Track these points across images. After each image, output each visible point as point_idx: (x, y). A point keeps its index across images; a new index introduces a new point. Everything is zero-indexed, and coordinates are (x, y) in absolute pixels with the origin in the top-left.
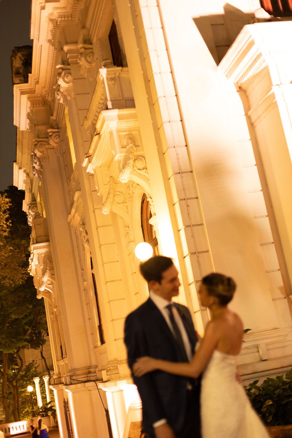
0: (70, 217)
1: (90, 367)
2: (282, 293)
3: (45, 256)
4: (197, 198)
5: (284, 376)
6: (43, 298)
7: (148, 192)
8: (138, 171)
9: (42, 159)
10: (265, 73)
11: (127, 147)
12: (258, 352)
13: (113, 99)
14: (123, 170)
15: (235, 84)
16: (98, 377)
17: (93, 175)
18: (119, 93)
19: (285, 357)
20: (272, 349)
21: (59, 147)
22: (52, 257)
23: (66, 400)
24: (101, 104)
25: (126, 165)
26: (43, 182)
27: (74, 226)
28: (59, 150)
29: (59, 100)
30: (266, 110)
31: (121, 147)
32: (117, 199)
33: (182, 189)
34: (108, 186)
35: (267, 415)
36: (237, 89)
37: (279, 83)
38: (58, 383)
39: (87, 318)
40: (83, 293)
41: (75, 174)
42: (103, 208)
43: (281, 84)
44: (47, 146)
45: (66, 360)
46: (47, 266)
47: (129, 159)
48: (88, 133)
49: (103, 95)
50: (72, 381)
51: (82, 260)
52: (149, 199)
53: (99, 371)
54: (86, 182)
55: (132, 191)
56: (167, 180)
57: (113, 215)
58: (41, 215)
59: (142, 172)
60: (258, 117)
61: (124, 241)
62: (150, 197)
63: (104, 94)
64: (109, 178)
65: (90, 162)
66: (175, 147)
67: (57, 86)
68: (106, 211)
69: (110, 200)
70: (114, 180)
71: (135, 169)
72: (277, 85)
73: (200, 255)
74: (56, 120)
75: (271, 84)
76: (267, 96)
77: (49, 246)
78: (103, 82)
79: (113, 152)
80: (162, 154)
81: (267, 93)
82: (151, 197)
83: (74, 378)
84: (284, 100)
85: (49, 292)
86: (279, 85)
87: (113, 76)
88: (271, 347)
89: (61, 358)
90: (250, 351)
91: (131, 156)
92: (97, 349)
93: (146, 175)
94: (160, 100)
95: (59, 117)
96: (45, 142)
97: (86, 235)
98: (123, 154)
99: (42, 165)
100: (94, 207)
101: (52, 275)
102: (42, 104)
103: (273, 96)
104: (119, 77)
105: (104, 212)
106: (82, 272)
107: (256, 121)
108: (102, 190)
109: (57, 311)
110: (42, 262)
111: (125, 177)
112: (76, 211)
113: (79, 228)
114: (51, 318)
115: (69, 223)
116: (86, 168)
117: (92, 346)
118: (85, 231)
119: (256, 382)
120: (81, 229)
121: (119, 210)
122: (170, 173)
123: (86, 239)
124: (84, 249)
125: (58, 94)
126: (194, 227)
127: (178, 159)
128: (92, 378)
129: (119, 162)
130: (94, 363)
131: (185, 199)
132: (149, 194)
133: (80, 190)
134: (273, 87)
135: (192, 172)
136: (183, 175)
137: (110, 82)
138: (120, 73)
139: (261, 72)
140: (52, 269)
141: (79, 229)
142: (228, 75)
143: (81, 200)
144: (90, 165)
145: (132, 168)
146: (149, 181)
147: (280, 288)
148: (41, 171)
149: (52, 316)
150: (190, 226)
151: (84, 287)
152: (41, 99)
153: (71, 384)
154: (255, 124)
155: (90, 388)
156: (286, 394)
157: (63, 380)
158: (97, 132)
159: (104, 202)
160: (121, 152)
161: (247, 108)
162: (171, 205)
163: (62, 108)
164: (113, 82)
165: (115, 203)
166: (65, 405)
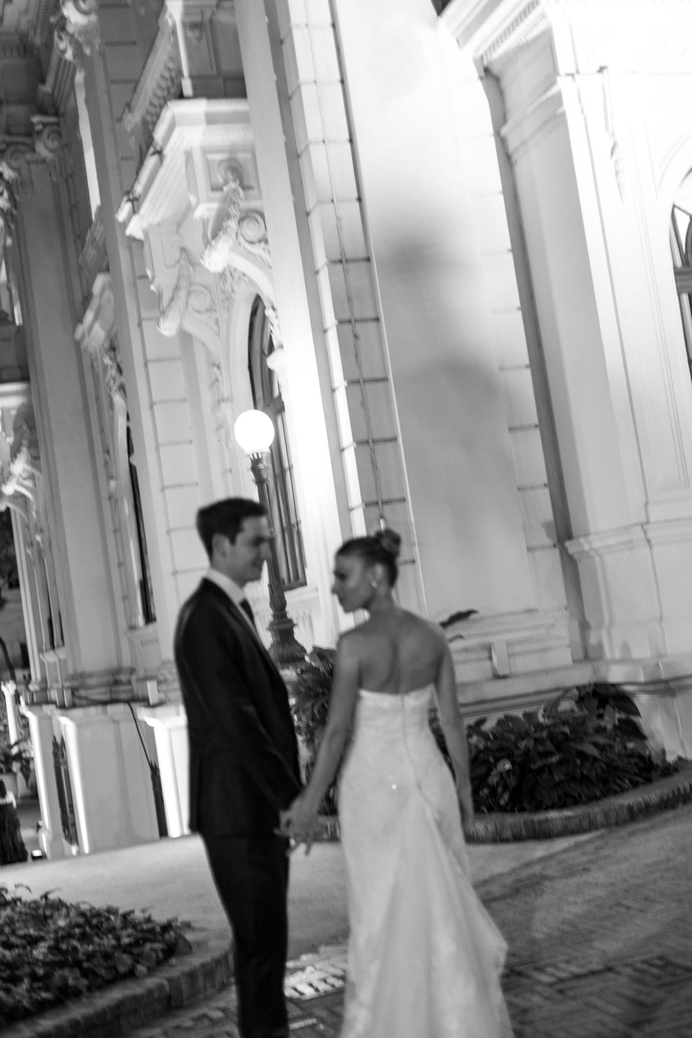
0: (81, 329)
1: (118, 671)
2: (549, 534)
3: (17, 416)
4: (377, 319)
5: (540, 713)
6: (8, 510)
7: (267, 294)
8: (248, 246)
9: (18, 188)
10: (544, 44)
11: (225, 189)
12: (490, 658)
13: (195, 74)
14: (213, 242)
15: (475, 61)
16: (136, 693)
17: (140, 242)
18: (210, 60)
19: (546, 672)
20: (520, 654)
21: (57, 161)
22: (36, 418)
23: (59, 741)
24: (166, 79)
25: (220, 230)
26: (18, 241)
27: (91, 349)
28: (57, 166)
29: (64, 52)
30: (540, 128)
31: (210, 188)
32: (195, 302)
33: (344, 299)
34: (175, 272)
35: (500, 790)
36: (479, 73)
37: (573, 70)
38: (40, 701)
39: (114, 560)
40: (106, 505)
41: (97, 231)
42: (161, 320)
43: (578, 72)
44: (29, 156)
45: (62, 653)
46: (22, 437)
47: (228, 216)
48: (133, 143)
49: (171, 59)
50: (77, 701)
51: (106, 431)
52: (269, 312)
53: (138, 680)
54: (124, 256)
55: (232, 287)
56: (311, 273)
57: (185, 338)
58: (10, 318)
59: (258, 250)
60: (524, 143)
61: (207, 398)
62: (274, 309)
63: (175, 58)
64: (178, 252)
65: (135, 211)
66: (335, 201)
67: (57, 17)
68: (168, 328)
69: (180, 303)
70: (188, 258)
71: (241, 239)
72: (567, 75)
73: (378, 447)
74: (52, 95)
75: (555, 72)
76: (544, 97)
77: (27, 393)
78: (174, 32)
79: (193, 199)
80: (302, 214)
81: (545, 91)
82: (275, 306)
83: (82, 693)
84: (582, 111)
85: (23, 496)
86: (572, 75)
87: (197, 18)
88: (517, 649)
89: (49, 646)
90: (473, 656)
91: (233, 211)
92: (135, 633)
93: (265, 255)
94: (304, 89)
95: (59, 89)
96: (25, 144)
97: (117, 375)
98: (215, 206)
99: (15, 201)
100: (139, 315)
101: (34, 459)
102: (19, 53)
103: (558, 99)
104: (211, 21)
105: (165, 329)
106: (105, 459)
107: (517, 150)
108: (162, 279)
109: (42, 540)
110: (12, 428)
111: (217, 258)
112: (96, 318)
113: (102, 356)
114: (27, 556)
115: (78, 344)
116: (124, 225)
117: (123, 625)
118: (115, 367)
119: (481, 722)
120: (107, 361)
121: (199, 328)
122: (321, 260)
123: (118, 383)
124: (112, 406)
125: (61, 38)
126: (369, 387)
127: (339, 228)
128: (123, 696)
129: (205, 223)
130: (127, 662)
131: (350, 321)
132: (269, 300)
133: (108, 269)
134: (559, 79)
135: (368, 259)
136: (350, 266)
137: (190, 34)
138: (213, 11)
139: (535, 40)
140: (33, 445)
141: (102, 361)
142: (462, 39)
143: (108, 294)
144: (135, 219)
145: (234, 236)
146: (270, 270)
147: (547, 526)
148: (12, 215)
149: (29, 552)
150: (359, 382)
151: (109, 492)
152: (17, 38)
153: (74, 706)
154: (515, 158)
155: (116, 718)
156: (541, 748)
157: (54, 695)
158: (154, 148)
159: (164, 307)
160: (210, 200)
161: (500, 117)
162: (319, 331)
163: (69, 69)
164: (197, 33)
165: (190, 309)
166: (58, 750)
